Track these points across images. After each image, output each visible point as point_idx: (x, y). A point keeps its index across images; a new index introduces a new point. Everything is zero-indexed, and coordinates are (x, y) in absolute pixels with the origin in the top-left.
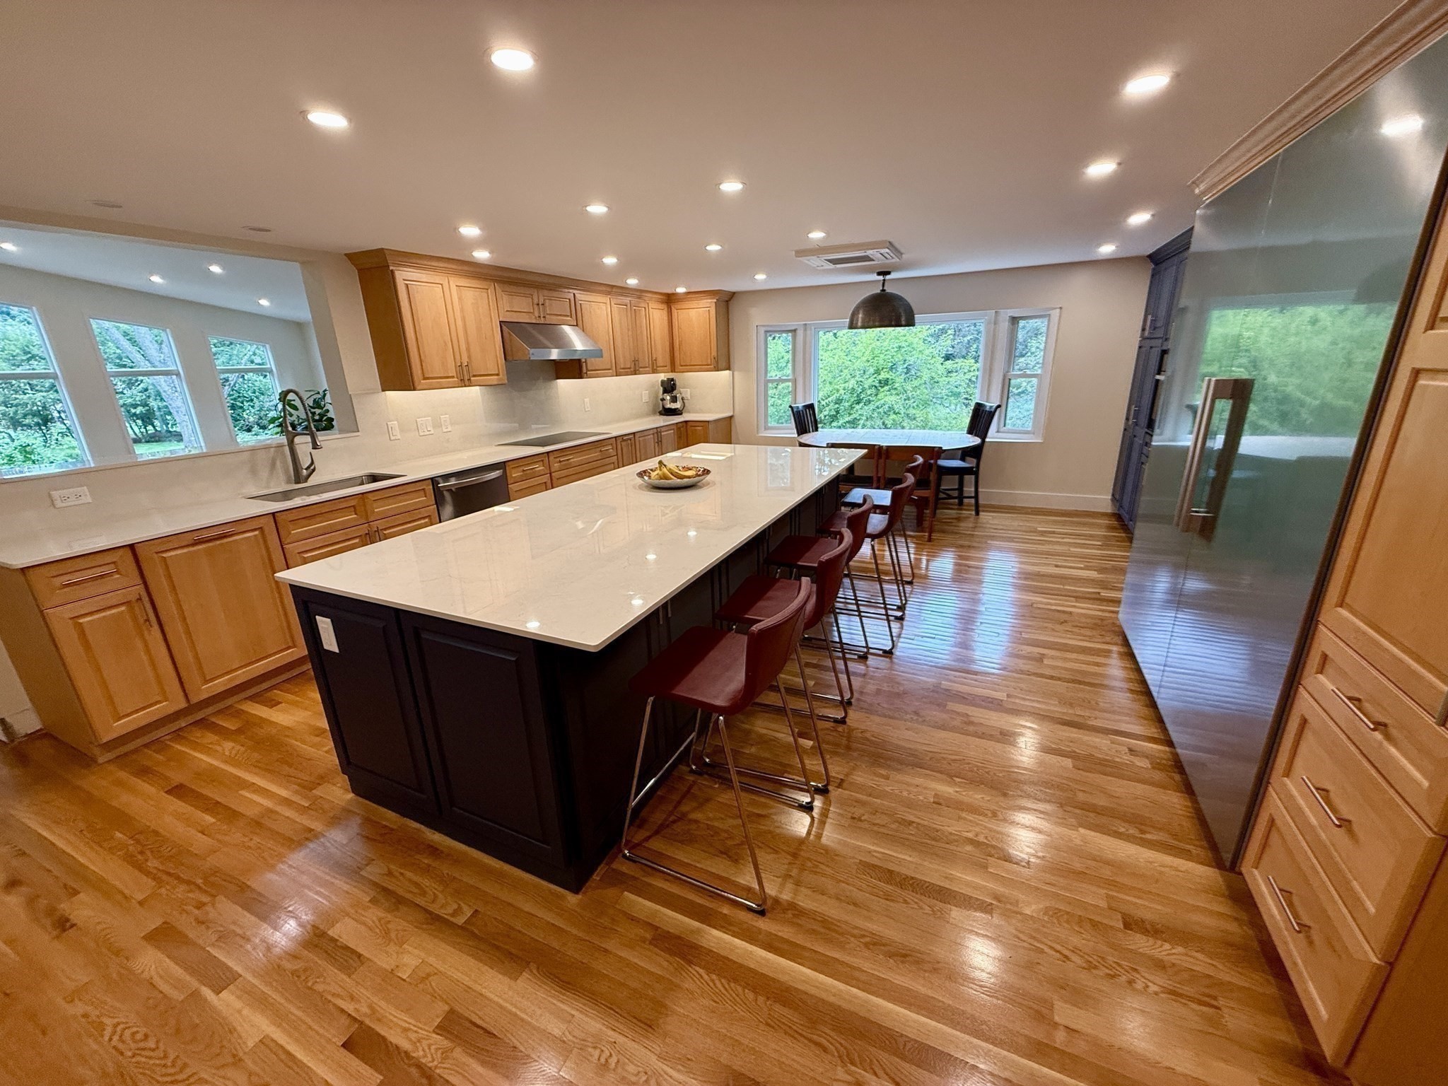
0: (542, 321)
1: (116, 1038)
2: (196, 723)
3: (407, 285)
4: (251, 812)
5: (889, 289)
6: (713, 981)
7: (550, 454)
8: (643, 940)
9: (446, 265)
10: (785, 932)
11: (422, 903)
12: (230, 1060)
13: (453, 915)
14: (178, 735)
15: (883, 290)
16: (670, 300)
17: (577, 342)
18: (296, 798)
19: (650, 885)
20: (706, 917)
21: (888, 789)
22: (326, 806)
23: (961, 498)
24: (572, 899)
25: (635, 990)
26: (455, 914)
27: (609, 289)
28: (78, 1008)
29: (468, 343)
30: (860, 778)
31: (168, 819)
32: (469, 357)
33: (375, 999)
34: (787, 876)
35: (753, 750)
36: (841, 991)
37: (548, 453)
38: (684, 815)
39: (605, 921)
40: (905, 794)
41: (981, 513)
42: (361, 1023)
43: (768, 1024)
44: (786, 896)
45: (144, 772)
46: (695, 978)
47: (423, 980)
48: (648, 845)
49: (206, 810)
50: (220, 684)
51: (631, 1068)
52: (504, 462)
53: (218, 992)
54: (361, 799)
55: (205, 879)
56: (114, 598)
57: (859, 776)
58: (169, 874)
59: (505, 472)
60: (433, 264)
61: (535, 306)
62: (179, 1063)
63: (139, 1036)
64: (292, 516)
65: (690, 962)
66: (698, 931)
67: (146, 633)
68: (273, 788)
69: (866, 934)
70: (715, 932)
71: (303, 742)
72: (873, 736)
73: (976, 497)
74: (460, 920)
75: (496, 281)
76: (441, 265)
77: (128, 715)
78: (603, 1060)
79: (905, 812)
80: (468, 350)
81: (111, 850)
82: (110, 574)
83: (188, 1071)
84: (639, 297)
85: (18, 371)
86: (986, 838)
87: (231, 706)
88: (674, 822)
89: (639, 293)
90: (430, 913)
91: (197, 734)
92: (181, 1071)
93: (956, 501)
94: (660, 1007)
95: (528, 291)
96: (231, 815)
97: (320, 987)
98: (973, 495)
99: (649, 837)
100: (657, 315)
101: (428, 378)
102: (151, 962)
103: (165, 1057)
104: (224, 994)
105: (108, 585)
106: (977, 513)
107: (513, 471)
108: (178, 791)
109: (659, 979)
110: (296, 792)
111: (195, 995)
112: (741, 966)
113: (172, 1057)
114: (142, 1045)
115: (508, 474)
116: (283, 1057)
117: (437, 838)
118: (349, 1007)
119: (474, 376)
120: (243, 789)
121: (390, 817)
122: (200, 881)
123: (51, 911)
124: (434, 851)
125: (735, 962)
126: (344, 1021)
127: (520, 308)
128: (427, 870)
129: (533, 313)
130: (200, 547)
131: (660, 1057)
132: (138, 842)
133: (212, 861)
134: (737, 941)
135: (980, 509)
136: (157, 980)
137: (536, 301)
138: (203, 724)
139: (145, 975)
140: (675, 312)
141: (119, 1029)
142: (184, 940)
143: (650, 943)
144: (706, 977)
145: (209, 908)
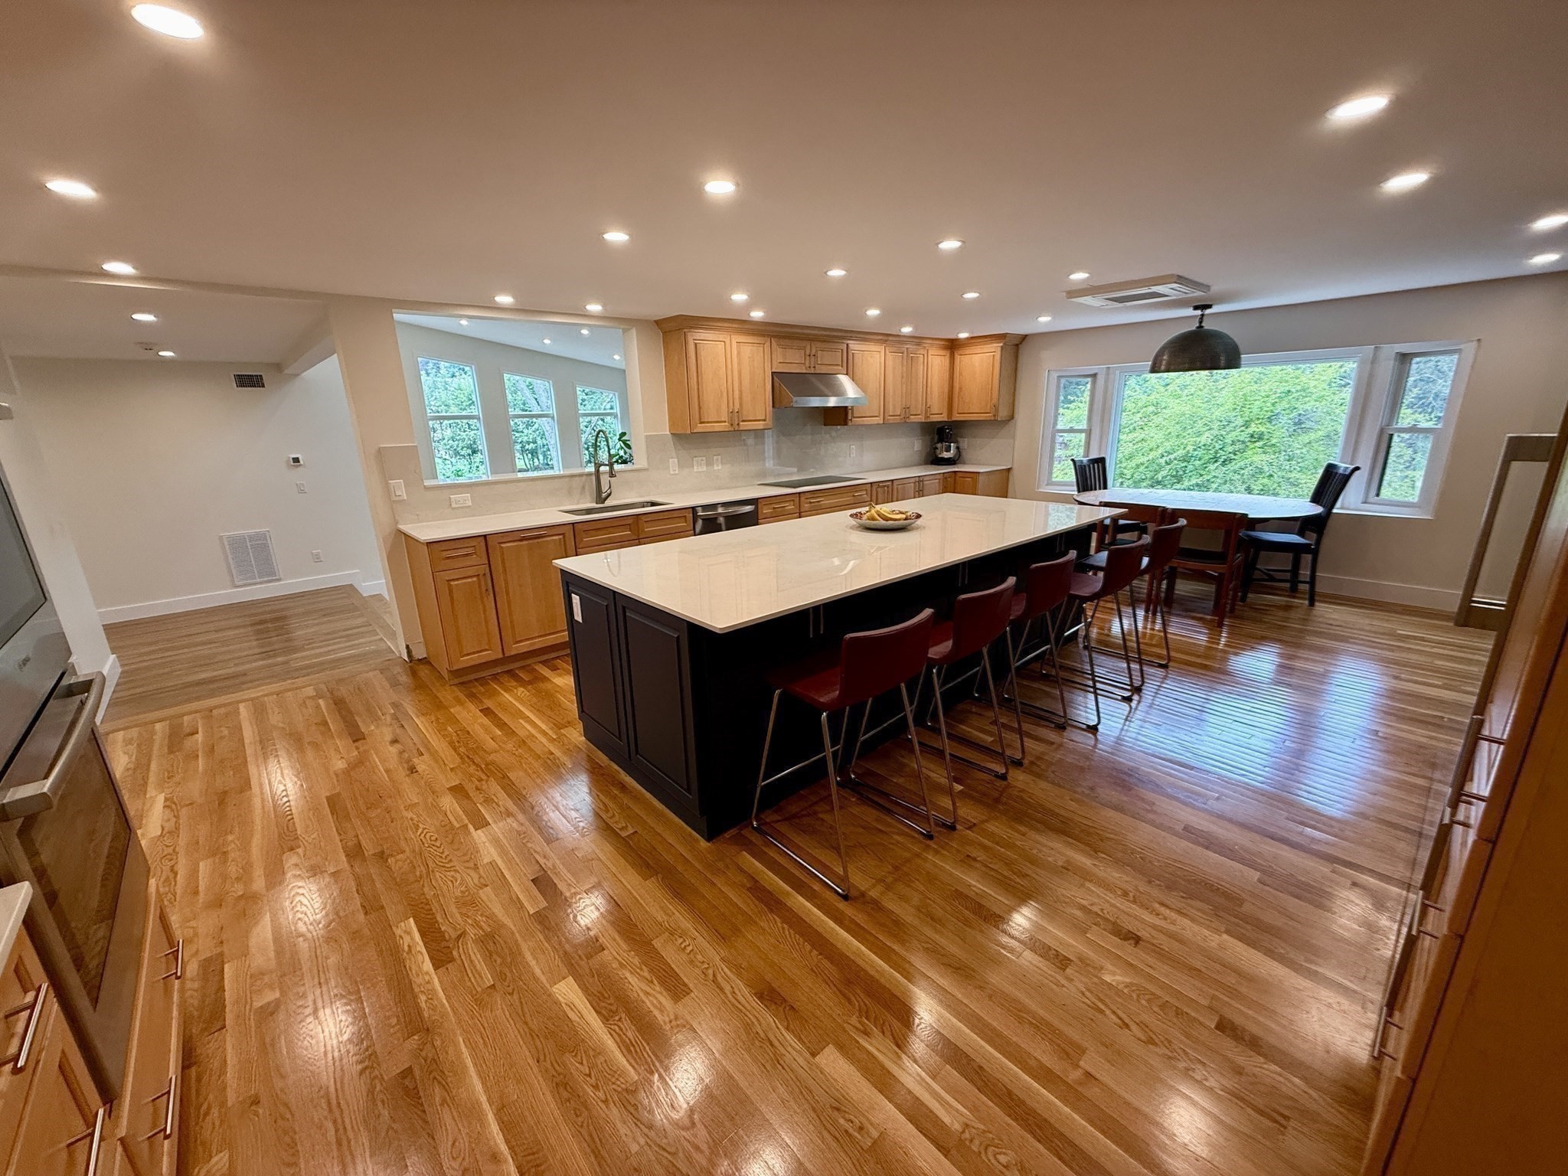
0: (812, 371)
1: (423, 835)
2: (508, 672)
3: (696, 344)
4: (521, 733)
5: (1207, 325)
6: (783, 928)
7: (802, 495)
8: (743, 886)
9: (730, 325)
10: (860, 918)
11: (604, 817)
12: (473, 866)
13: (620, 829)
14: (495, 677)
15: (1201, 327)
16: (953, 346)
17: (850, 390)
18: (550, 732)
19: (765, 853)
20: (799, 887)
21: (1018, 843)
22: (566, 742)
23: (1295, 581)
24: (703, 844)
25: (723, 914)
26: (622, 829)
27: (885, 338)
28: (410, 815)
29: (741, 391)
30: (994, 827)
31: (477, 727)
32: (741, 405)
33: (558, 862)
34: (882, 881)
35: (901, 781)
36: (884, 970)
37: (799, 493)
38: (815, 813)
39: (720, 865)
40: (1035, 852)
41: (1317, 604)
42: (546, 872)
43: (812, 969)
44: (873, 894)
45: (472, 696)
46: (772, 924)
47: (588, 860)
48: (776, 826)
49: (497, 726)
50: (524, 647)
51: (699, 957)
52: (758, 499)
53: (476, 830)
54: (589, 743)
55: (487, 765)
56: (471, 571)
57: (994, 825)
58: (468, 757)
59: (757, 508)
60: (719, 324)
61: (808, 358)
62: (449, 858)
63: (433, 838)
64: (586, 527)
65: (771, 911)
66: (788, 894)
67: (485, 599)
68: (539, 723)
69: (930, 941)
70: (800, 898)
71: (564, 696)
72: (1030, 797)
73: (1312, 582)
74: (624, 834)
75: (771, 336)
76: (726, 325)
77: (468, 654)
78: (683, 946)
79: (1025, 865)
80: (741, 398)
81: (444, 736)
82: (471, 554)
83: (452, 864)
84: (919, 344)
85: (464, 413)
86: (1102, 910)
87: (529, 665)
88: (805, 816)
89: (918, 340)
90: (607, 824)
91: (505, 679)
92: (448, 863)
93: (1288, 585)
94: (736, 931)
95: (803, 343)
96: (509, 732)
97: (529, 845)
98: (1308, 580)
99: (779, 821)
100: (936, 361)
101: (704, 423)
102: (448, 802)
103: (443, 853)
104: (479, 831)
105: (468, 562)
106: (1312, 604)
107: (765, 507)
108: (487, 712)
109: (744, 913)
110: (552, 729)
111: (466, 826)
112: (810, 927)
113: (446, 854)
114: (433, 843)
115: (760, 511)
116: (499, 874)
117: (629, 780)
118: (542, 861)
119: (743, 421)
120: (522, 718)
121: (602, 758)
122: (483, 766)
123: (409, 761)
124: (623, 787)
125: (806, 923)
126: (537, 867)
127: (793, 361)
128: (614, 798)
129: (804, 364)
130: (525, 542)
131: (722, 959)
132: (458, 735)
133: (492, 757)
134: (815, 910)
135: (1317, 598)
136: (448, 813)
137: (808, 353)
138: (510, 673)
139: (444, 808)
140: (957, 358)
141: (425, 832)
142: (467, 797)
143: (748, 889)
144: (779, 924)
145: (484, 783)
